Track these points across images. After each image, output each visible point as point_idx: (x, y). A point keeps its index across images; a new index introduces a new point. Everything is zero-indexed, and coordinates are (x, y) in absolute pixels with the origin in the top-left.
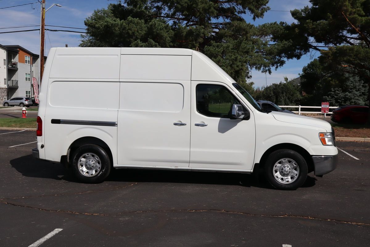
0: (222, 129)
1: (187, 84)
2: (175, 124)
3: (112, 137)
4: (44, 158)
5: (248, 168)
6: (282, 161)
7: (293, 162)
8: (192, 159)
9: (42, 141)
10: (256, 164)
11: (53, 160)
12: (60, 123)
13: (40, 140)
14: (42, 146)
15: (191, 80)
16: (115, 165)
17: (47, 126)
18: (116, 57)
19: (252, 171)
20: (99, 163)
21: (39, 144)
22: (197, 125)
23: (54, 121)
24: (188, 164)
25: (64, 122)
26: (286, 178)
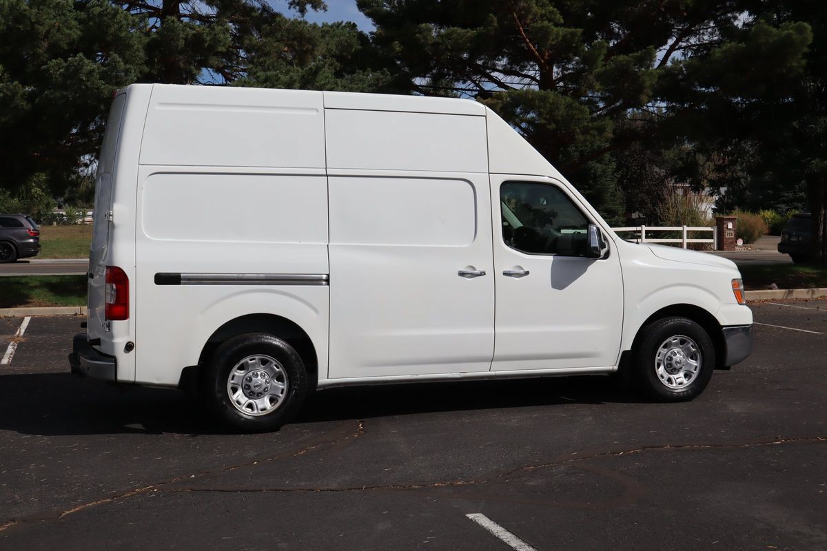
0: (560, 281)
1: (480, 180)
2: (462, 274)
3: (316, 311)
4: (132, 379)
5: (609, 363)
6: (670, 342)
7: (689, 343)
8: (498, 353)
9: (128, 333)
10: (625, 353)
11: (156, 382)
12: (179, 284)
13: (121, 332)
14: (129, 347)
15: (489, 173)
16: (323, 379)
17: (141, 291)
18: (314, 113)
19: (616, 368)
20: (280, 379)
21: (120, 341)
22: (505, 274)
23: (162, 279)
24: (488, 364)
25: (189, 279)
26: (676, 376)
